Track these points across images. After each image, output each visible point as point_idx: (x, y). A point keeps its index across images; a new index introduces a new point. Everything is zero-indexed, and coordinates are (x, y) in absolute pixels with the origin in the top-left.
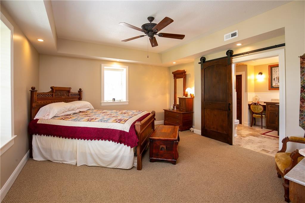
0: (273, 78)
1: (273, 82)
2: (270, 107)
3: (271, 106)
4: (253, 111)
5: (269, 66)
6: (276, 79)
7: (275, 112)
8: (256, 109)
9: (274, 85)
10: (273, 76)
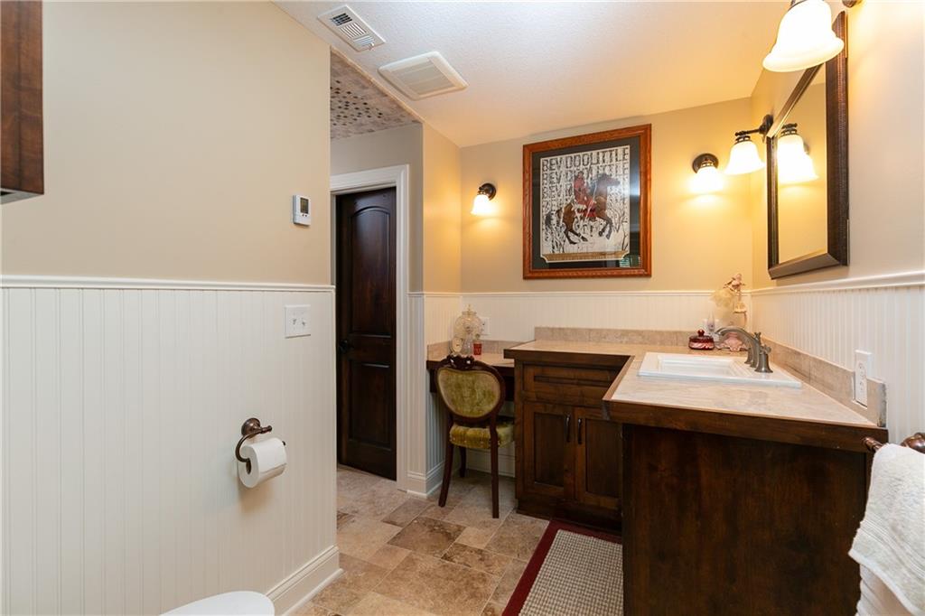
0: (544, 213)
1: (543, 235)
2: (535, 378)
3: (538, 371)
4: (452, 408)
5: (524, 146)
6: (554, 218)
7: (558, 411)
8: (467, 393)
9: (546, 249)
10: (543, 203)
